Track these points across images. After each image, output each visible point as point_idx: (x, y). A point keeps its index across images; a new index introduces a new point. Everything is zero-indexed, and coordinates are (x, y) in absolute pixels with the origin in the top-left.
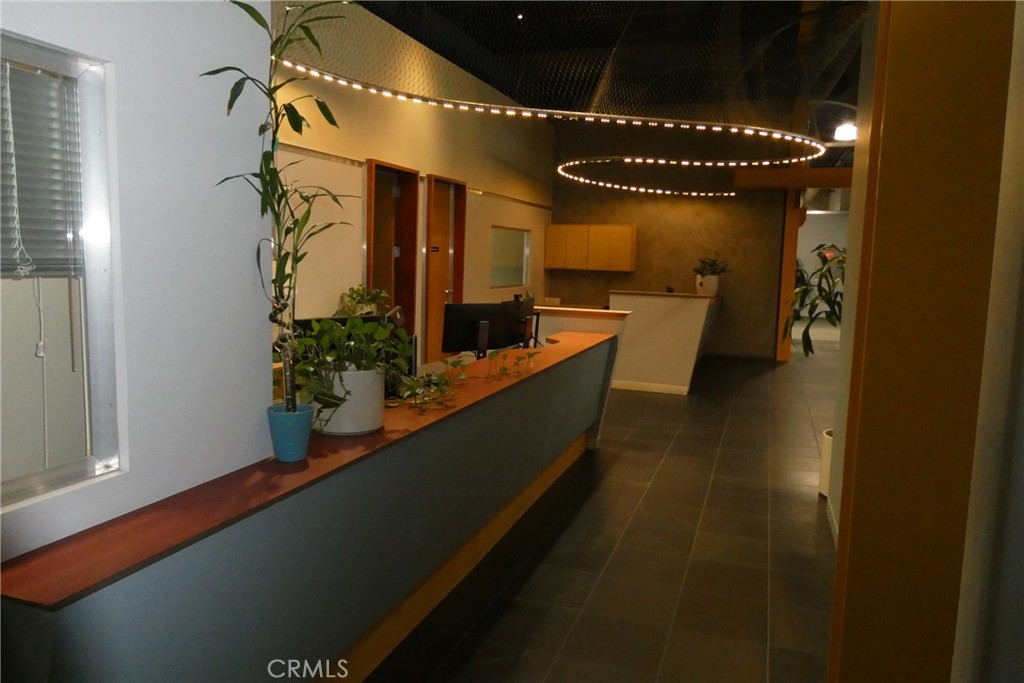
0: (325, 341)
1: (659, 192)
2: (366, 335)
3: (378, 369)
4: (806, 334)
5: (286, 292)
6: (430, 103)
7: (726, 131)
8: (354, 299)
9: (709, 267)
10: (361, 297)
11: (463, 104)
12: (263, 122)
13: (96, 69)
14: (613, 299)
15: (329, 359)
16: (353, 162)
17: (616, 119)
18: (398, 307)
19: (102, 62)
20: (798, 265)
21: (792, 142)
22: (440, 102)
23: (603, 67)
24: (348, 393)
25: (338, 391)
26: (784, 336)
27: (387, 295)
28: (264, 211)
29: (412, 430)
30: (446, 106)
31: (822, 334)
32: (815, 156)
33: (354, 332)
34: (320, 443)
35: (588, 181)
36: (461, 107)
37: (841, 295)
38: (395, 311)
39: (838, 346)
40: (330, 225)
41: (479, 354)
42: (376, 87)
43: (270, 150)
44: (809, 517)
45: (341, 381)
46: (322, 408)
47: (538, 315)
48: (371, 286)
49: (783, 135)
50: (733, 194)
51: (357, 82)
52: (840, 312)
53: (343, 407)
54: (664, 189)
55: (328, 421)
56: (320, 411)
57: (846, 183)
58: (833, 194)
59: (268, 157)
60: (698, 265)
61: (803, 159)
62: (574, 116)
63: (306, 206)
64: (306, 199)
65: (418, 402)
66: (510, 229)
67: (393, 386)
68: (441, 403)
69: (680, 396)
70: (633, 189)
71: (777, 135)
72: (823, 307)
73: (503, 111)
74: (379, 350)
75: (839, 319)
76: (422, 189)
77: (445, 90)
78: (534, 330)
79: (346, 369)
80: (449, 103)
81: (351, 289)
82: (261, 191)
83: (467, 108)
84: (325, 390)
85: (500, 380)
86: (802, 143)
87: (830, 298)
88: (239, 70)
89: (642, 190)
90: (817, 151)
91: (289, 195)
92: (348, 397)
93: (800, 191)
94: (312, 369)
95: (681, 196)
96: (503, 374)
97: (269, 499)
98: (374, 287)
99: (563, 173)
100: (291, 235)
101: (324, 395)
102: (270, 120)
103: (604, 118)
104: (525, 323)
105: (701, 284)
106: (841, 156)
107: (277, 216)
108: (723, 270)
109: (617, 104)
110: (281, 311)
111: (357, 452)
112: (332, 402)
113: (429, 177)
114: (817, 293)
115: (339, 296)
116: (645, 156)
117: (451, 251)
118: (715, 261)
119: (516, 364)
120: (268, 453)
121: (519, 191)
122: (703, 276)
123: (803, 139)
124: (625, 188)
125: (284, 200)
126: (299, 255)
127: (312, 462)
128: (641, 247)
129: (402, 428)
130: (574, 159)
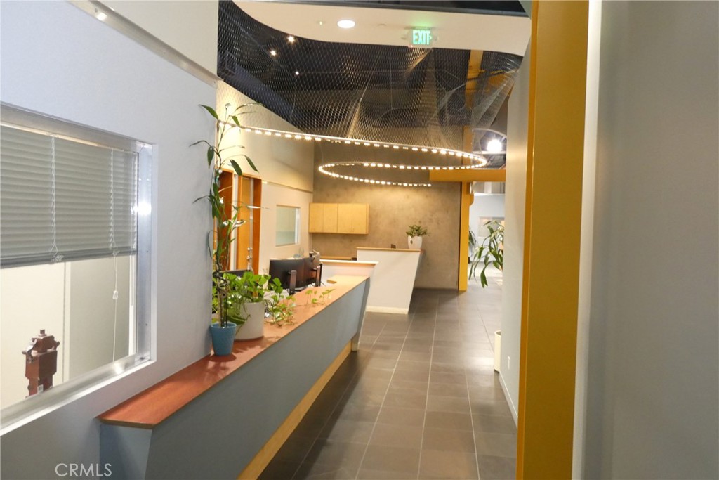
1: (383, 183)
2: (254, 282)
4: (483, 275)
7: (430, 151)
9: (417, 231)
11: (267, 131)
14: (360, 254)
17: (364, 142)
19: (152, 144)
24: (248, 316)
25: (243, 315)
32: (480, 165)
33: (248, 281)
35: (338, 176)
36: (266, 133)
41: (291, 291)
43: (215, 182)
44: (489, 384)
45: (244, 309)
47: (321, 265)
49: (463, 154)
50: (429, 185)
52: (502, 261)
53: (246, 324)
54: (386, 181)
55: (238, 332)
60: (409, 230)
61: (473, 167)
62: (338, 140)
66: (287, 206)
69: (404, 315)
70: (367, 181)
71: (458, 154)
72: (492, 258)
73: (294, 136)
75: (502, 265)
76: (235, 182)
83: (270, 133)
84: (236, 314)
85: (314, 307)
87: (496, 253)
88: (205, 141)
89: (372, 182)
90: (480, 162)
92: (248, 318)
93: (468, 185)
95: (397, 185)
96: (315, 303)
99: (326, 173)
101: (237, 318)
103: (357, 142)
104: (315, 270)
105: (411, 242)
108: (425, 233)
109: (364, 132)
112: (240, 321)
114: (489, 250)
116: (378, 162)
117: (251, 218)
118: (419, 228)
119: (321, 297)
121: (293, 181)
122: (412, 237)
124: (361, 180)
127: (236, 355)
128: (372, 218)
129: (275, 336)
130: (330, 162)
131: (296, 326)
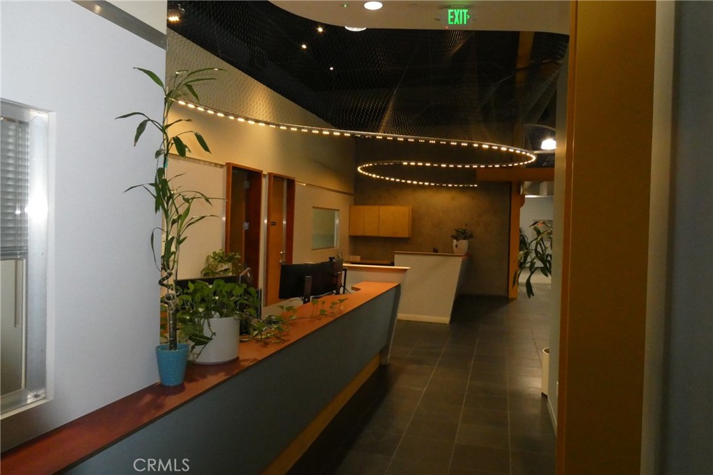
0: (198, 297)
1: (427, 184)
2: (227, 292)
3: (235, 316)
4: (528, 284)
5: (171, 264)
6: (271, 126)
7: (470, 145)
8: (216, 259)
9: (461, 234)
10: (222, 259)
11: (293, 127)
12: (158, 149)
13: (44, 116)
14: (397, 258)
15: (201, 310)
16: (216, 165)
17: (397, 137)
18: (248, 268)
19: (47, 111)
20: (520, 232)
21: (514, 153)
22: (278, 125)
23: (387, 103)
24: (214, 334)
25: (207, 333)
26: (514, 284)
27: (239, 257)
28: (157, 209)
29: (260, 358)
30: (282, 128)
31: (538, 279)
32: (530, 162)
33: (218, 290)
34: (194, 371)
35: (378, 177)
36: (292, 129)
37: (551, 256)
38: (246, 272)
39: (550, 287)
40: (203, 217)
41: (305, 299)
42: (233, 115)
43: (162, 166)
44: (535, 411)
45: (209, 326)
46: (195, 345)
47: (345, 270)
48: (228, 250)
49: (508, 149)
50: (476, 186)
51: (220, 111)
52: (550, 266)
53: (210, 344)
54: (430, 182)
55: (199, 355)
56: (193, 347)
57: (550, 178)
58: (542, 184)
59: (161, 172)
60: (454, 233)
61: (521, 164)
62: (369, 135)
63: (186, 205)
64: (187, 200)
65: (263, 337)
67: (246, 328)
68: (278, 338)
69: (445, 324)
70: (409, 182)
71: (504, 149)
72: (539, 264)
73: (321, 131)
74: (235, 303)
75: (550, 272)
76: (265, 183)
77: (280, 117)
78: (343, 281)
79: (212, 317)
80: (284, 126)
81: (214, 253)
82: (156, 195)
83: (296, 129)
84: (197, 333)
85: (320, 319)
86: (521, 153)
87: (543, 258)
88: (143, 114)
89: (415, 183)
90: (531, 158)
91: (175, 197)
92: (214, 337)
93: (520, 184)
94: (188, 318)
95: (441, 186)
96: (323, 315)
97: (157, 415)
98: (231, 251)
99: (361, 171)
100: (175, 225)
101: (196, 335)
102: (163, 147)
103: (389, 137)
104: (336, 276)
105: (456, 246)
106: (547, 160)
107: (166, 212)
108: (471, 236)
109: (397, 126)
110: (167, 278)
111: (221, 377)
112: (202, 341)
113: (270, 174)
114: (535, 255)
115: (205, 257)
116: (417, 160)
117: (284, 222)
118: (466, 230)
119: (331, 307)
120: (156, 380)
121: (331, 183)
122: (457, 240)
123: (521, 151)
124: (403, 181)
125: (171, 201)
126: (181, 238)
127: (187, 385)
128: (416, 219)
129: (252, 358)
130: (369, 163)
131: (287, 344)
